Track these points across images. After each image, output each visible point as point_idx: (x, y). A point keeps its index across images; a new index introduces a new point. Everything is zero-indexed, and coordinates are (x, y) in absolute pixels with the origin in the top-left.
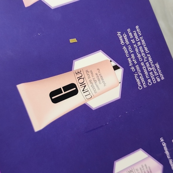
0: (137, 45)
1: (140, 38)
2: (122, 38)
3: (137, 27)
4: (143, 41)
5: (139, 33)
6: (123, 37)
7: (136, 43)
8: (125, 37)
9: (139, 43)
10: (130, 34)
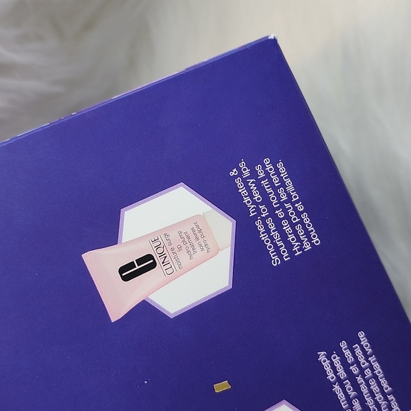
0: (363, 376)
1: (370, 359)
2: (331, 366)
3: (361, 335)
4: (376, 365)
5: (367, 349)
6: (332, 364)
7: (362, 371)
8: (337, 360)
9: (368, 373)
10: (347, 353)
